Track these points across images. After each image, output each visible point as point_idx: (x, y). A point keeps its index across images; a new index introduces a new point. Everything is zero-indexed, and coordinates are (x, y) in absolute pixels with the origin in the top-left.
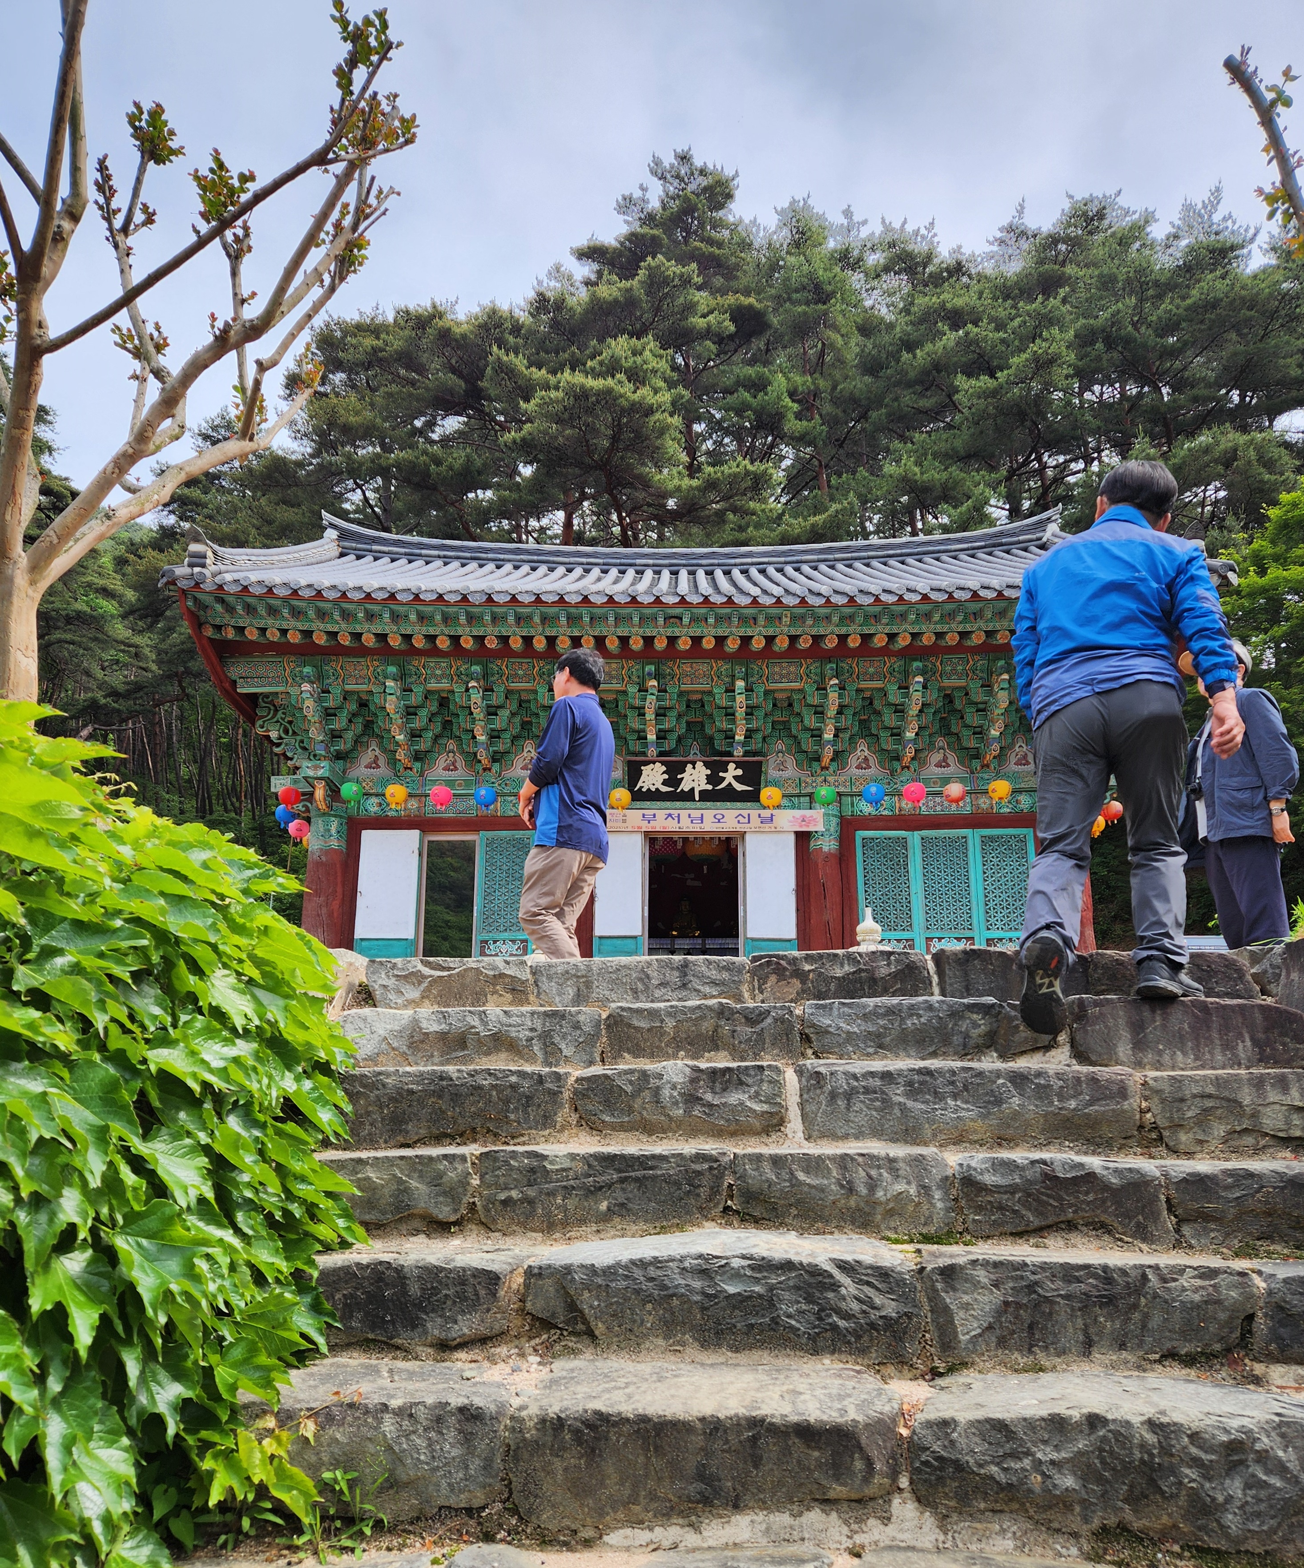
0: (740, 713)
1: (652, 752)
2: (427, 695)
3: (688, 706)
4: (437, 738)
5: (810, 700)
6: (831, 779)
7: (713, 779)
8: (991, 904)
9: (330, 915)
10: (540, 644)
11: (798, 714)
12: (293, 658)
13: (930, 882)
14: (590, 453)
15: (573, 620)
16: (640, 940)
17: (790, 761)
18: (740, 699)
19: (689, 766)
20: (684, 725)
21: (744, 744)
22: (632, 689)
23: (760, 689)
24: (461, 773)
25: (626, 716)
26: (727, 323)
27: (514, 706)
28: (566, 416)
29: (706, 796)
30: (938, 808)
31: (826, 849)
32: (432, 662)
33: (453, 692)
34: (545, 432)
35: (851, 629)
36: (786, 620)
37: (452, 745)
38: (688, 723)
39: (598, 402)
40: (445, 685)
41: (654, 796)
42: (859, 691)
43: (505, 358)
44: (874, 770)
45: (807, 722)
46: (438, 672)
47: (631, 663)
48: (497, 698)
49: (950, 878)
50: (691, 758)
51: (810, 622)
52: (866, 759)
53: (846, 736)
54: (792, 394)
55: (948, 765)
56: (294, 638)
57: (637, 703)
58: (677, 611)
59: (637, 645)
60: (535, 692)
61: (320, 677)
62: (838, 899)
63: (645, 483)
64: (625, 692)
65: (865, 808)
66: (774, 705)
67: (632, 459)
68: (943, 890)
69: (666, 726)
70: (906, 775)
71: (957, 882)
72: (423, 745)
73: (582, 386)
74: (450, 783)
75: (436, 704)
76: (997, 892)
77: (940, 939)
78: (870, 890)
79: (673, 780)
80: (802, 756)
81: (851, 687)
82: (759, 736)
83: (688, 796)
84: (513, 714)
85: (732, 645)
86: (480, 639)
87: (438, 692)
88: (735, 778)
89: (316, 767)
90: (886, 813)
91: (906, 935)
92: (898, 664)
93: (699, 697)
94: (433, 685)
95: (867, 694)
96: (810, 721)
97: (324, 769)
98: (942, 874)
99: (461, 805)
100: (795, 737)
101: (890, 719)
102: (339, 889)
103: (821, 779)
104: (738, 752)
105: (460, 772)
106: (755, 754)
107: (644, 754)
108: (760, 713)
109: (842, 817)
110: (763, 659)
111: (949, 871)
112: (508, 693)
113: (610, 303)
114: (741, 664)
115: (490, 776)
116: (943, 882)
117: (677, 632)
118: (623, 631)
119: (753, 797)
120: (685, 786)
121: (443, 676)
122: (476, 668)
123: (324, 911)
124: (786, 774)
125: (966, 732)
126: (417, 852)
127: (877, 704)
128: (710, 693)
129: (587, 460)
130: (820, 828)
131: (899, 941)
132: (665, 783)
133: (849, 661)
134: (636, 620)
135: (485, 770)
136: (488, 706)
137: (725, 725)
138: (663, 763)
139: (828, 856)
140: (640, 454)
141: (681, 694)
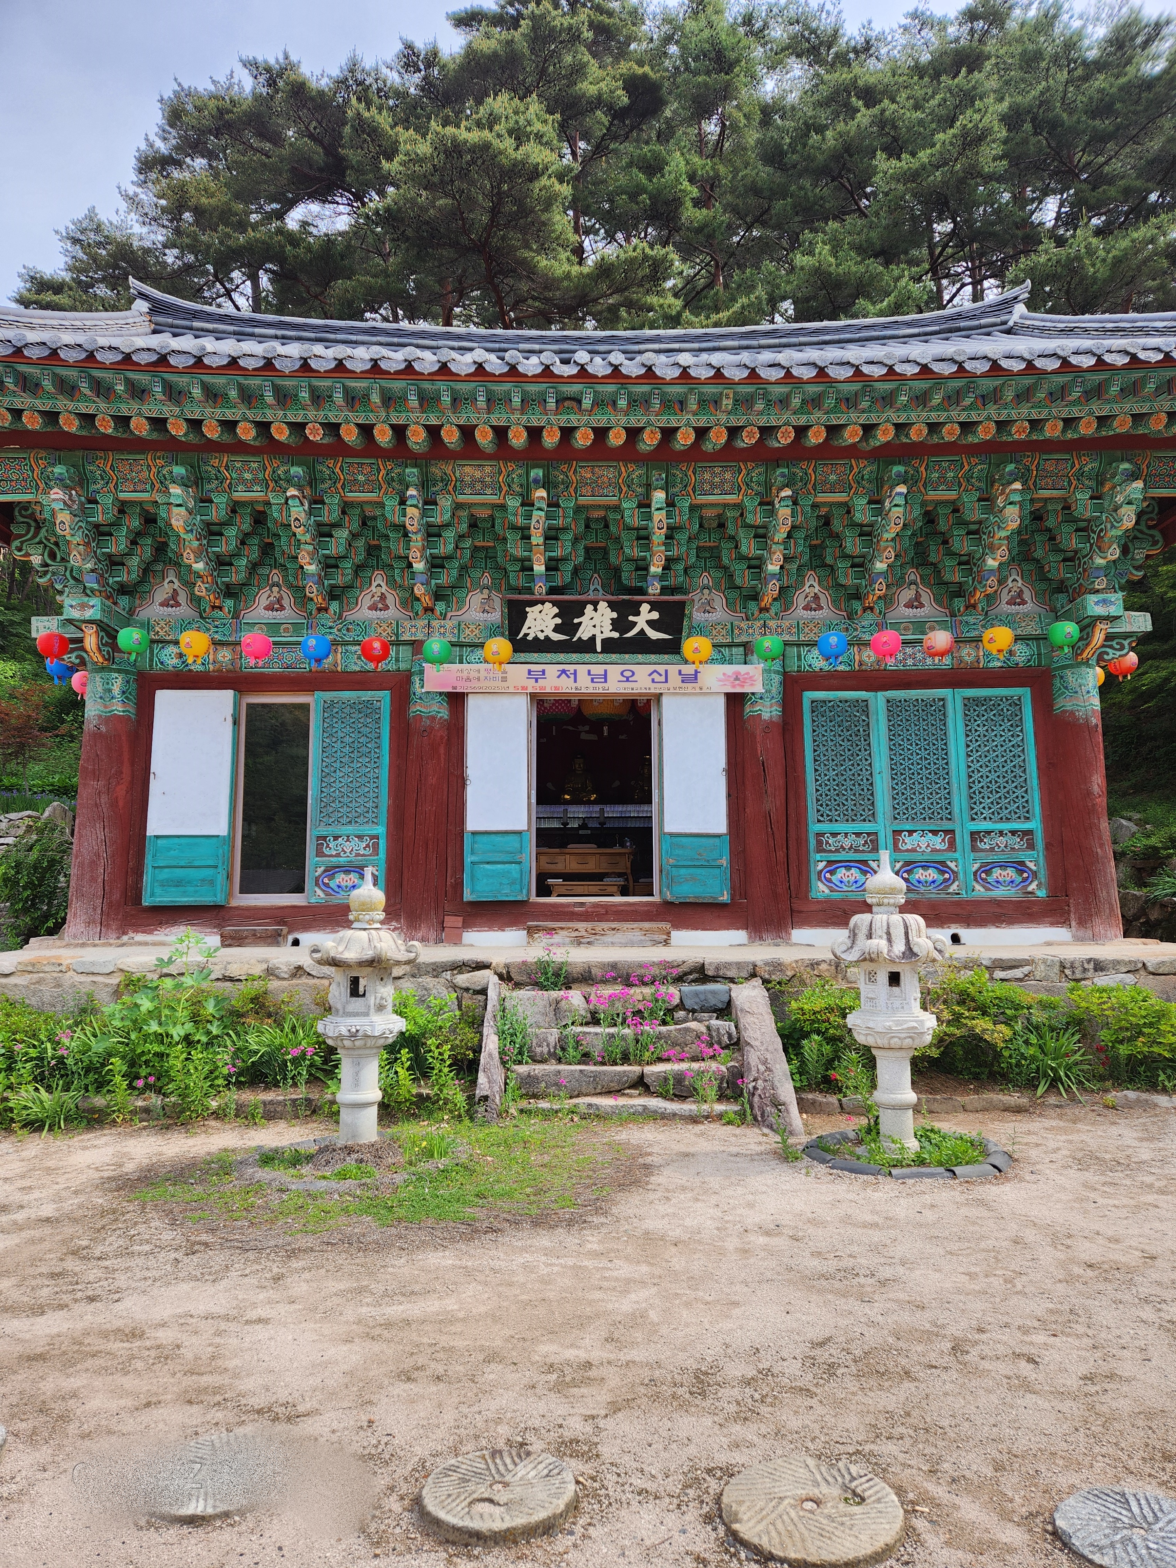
0: (658, 536)
1: (540, 588)
2: (235, 508)
3: (587, 526)
4: (254, 567)
5: (750, 519)
6: (772, 624)
7: (621, 624)
8: (977, 786)
9: (113, 804)
10: (384, 437)
11: (732, 538)
12: (42, 453)
13: (897, 759)
14: (466, 232)
15: (427, 401)
16: (526, 837)
17: (719, 601)
18: (659, 516)
19: (590, 607)
20: (581, 552)
21: (662, 578)
22: (513, 503)
23: (684, 504)
24: (288, 614)
25: (505, 539)
26: (620, 92)
27: (355, 526)
28: (436, 179)
29: (610, 646)
30: (910, 662)
31: (766, 716)
32: (237, 461)
33: (268, 503)
34: (413, 202)
35: (813, 418)
36: (727, 403)
37: (276, 576)
38: (587, 549)
39: (473, 162)
40: (257, 494)
41: (543, 646)
42: (815, 506)
43: (366, 114)
44: (825, 613)
45: (744, 549)
46: (247, 476)
47: (511, 466)
48: (330, 513)
49: (924, 753)
50: (591, 596)
51: (760, 406)
52: (816, 597)
53: (794, 567)
54: (692, 179)
55: (922, 606)
56: (32, 423)
57: (520, 521)
58: (574, 389)
59: (518, 439)
60: (382, 505)
61: (82, 481)
62: (782, 782)
63: (531, 270)
64: (503, 507)
65: (815, 661)
66: (701, 526)
67: (515, 238)
68: (915, 768)
69: (558, 553)
70: (868, 619)
71: (932, 758)
72: (237, 575)
73: (454, 139)
74: (274, 627)
75: (248, 520)
76: (984, 771)
77: (911, 833)
78: (822, 769)
79: (568, 626)
80: (734, 594)
81: (806, 502)
82: (680, 567)
83: (587, 646)
84: (354, 536)
85: (649, 441)
86: (298, 428)
87: (251, 503)
88: (650, 623)
89: (83, 606)
90: (841, 668)
91: (867, 827)
92: (868, 469)
93: (602, 513)
94: (241, 494)
95: (823, 511)
96: (749, 546)
97: (94, 609)
98: (914, 748)
99: (289, 657)
100: (726, 568)
101: (853, 545)
102: (126, 770)
103: (759, 624)
104: (654, 589)
105: (287, 612)
106: (673, 590)
107: (530, 591)
108: (683, 537)
109: (785, 674)
110: (689, 461)
111: (923, 743)
112: (346, 507)
113: (489, 57)
114: (660, 468)
115: (326, 619)
116: (915, 758)
117: (574, 419)
118: (499, 418)
119: (672, 648)
120: (584, 633)
121: (255, 481)
122: (297, 470)
123: (104, 799)
124: (713, 617)
125: (949, 562)
126: (230, 720)
127: (837, 525)
128: (617, 508)
129: (464, 240)
130: (758, 688)
131: (858, 835)
132: (557, 629)
133: (804, 465)
134: (517, 401)
135: (320, 610)
136: (319, 525)
137: (637, 553)
138: (554, 603)
139: (770, 724)
140: (524, 231)
141: (578, 509)
